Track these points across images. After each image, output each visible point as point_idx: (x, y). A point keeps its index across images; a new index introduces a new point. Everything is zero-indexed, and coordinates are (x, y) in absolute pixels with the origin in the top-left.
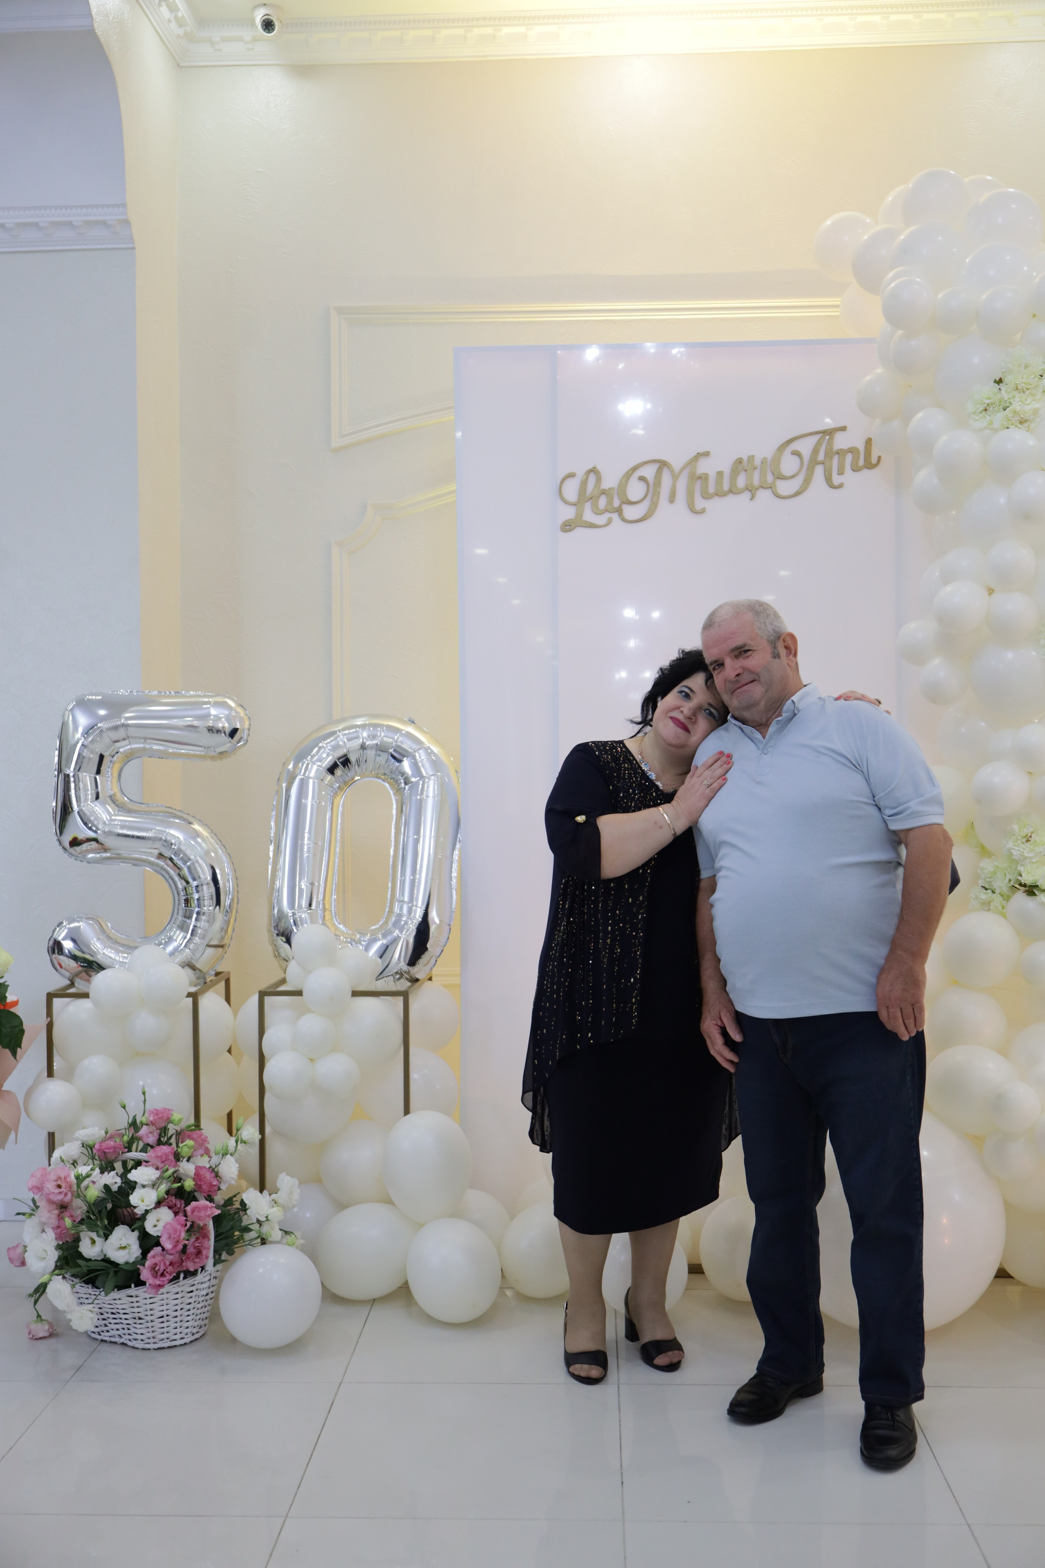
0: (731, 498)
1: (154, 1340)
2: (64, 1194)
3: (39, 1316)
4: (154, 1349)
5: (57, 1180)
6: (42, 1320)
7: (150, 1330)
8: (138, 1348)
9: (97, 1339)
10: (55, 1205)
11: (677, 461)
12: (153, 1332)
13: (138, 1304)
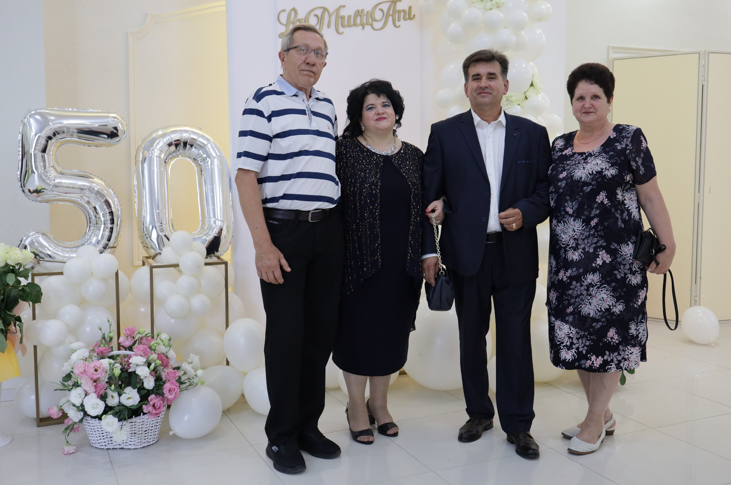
0: (354, 28)
1: (141, 443)
2: (100, 374)
3: (67, 442)
4: (140, 448)
5: (94, 368)
6: (70, 444)
7: (140, 438)
8: (131, 449)
9: (103, 449)
10: (93, 381)
11: (331, 9)
12: (141, 439)
13: (135, 426)
